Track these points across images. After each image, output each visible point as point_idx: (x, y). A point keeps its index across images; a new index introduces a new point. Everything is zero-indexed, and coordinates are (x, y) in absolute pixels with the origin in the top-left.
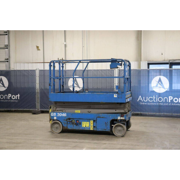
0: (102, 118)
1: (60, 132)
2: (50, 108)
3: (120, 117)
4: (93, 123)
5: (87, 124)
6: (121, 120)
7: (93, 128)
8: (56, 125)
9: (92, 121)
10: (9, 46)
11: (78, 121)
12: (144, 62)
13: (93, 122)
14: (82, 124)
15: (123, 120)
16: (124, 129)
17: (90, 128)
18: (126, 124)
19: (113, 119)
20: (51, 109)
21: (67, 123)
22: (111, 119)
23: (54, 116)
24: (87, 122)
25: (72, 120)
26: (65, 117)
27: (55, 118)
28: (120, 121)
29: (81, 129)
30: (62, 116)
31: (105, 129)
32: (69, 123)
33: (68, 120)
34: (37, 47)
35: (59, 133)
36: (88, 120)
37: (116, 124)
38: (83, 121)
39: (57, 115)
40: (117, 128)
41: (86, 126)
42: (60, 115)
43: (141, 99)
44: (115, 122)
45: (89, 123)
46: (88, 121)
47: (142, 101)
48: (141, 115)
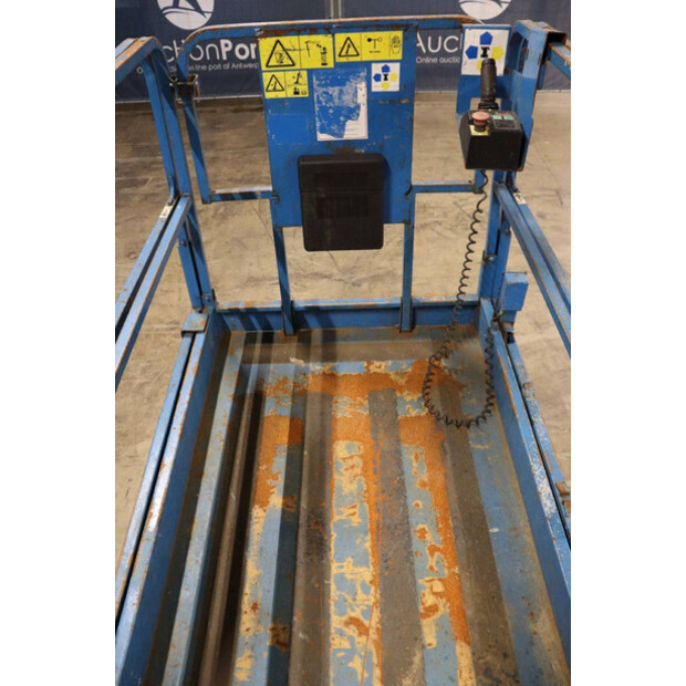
47: (424, 51)
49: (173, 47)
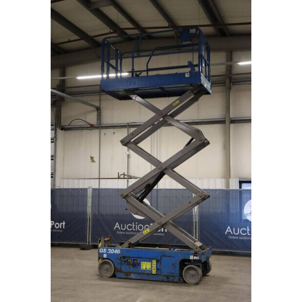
0: (169, 256)
1: (111, 275)
2: (100, 241)
3: (192, 256)
4: (155, 264)
5: (148, 265)
6: (194, 260)
7: (155, 271)
8: (107, 266)
9: (155, 261)
10: (56, 157)
11: (136, 260)
12: (234, 179)
13: (157, 262)
14: (142, 265)
15: (197, 260)
16: (198, 274)
17: (151, 271)
18: (201, 267)
19: (184, 258)
20: (100, 243)
21: (121, 264)
22: (181, 258)
23: (103, 253)
24: (148, 263)
25: (128, 259)
26: (119, 254)
27: (105, 256)
28: (192, 261)
29: (139, 271)
30: (114, 253)
31: (172, 273)
32: (123, 262)
33: (122, 259)
34: (92, 158)
35: (110, 277)
36: (149, 259)
37: (188, 266)
38: (143, 261)
39: (107, 251)
40: (188, 271)
41: (146, 268)
42: (111, 251)
43: (230, 231)
44: (186, 263)
45: (150, 263)
46: (149, 261)
47: (232, 234)
48: (231, 254)
49: (132, 224)
